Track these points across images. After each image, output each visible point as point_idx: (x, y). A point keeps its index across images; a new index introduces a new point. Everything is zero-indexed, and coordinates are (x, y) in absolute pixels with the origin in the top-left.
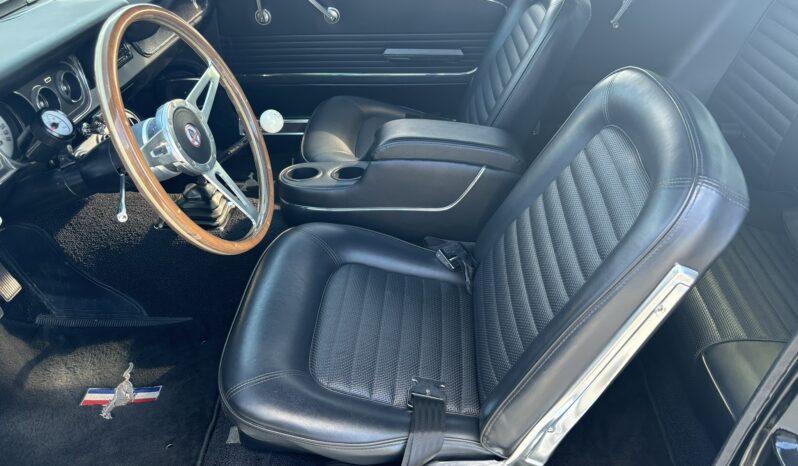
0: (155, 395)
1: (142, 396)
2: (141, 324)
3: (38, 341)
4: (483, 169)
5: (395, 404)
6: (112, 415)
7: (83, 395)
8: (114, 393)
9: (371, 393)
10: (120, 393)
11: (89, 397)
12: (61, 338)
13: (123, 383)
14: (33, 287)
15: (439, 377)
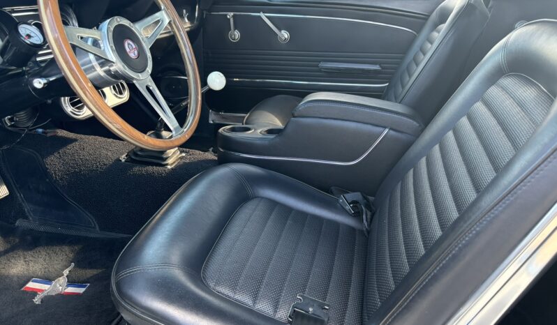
0: (81, 290)
1: (71, 290)
2: (92, 235)
3: (11, 238)
4: (387, 131)
5: (277, 316)
6: (41, 302)
7: (27, 282)
8: (50, 284)
9: (254, 302)
10: (55, 286)
11: (31, 285)
12: (29, 238)
13: (61, 278)
14: (20, 196)
15: (324, 299)
